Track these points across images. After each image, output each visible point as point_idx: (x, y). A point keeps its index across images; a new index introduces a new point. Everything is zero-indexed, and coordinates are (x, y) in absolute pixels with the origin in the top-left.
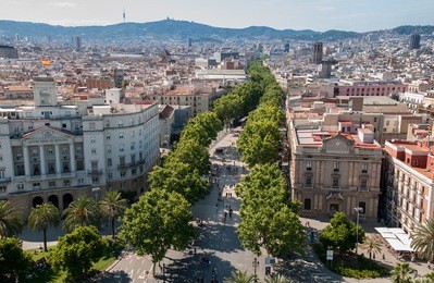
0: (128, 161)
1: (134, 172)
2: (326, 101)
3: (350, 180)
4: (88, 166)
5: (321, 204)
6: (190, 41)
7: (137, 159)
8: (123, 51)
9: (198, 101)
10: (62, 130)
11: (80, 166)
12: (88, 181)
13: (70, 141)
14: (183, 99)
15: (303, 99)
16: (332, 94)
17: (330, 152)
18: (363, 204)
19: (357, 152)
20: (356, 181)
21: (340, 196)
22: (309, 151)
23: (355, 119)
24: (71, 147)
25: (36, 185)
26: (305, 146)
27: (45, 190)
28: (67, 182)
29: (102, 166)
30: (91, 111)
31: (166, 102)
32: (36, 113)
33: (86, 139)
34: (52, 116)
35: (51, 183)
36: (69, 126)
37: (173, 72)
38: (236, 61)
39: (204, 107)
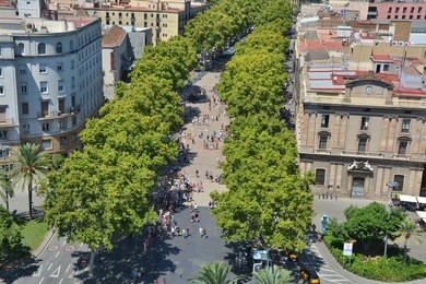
2: (356, 25)
3: (384, 143)
5: (339, 177)
7: (68, 104)
9: (163, 21)
14: (139, 17)
15: (321, 24)
16: (364, 15)
17: (356, 101)
18: (399, 179)
19: (396, 103)
20: (393, 144)
21: (367, 165)
22: (325, 100)
23: (397, 53)
26: (321, 91)
29: (13, 114)
31: (114, 19)
39: (171, 30)
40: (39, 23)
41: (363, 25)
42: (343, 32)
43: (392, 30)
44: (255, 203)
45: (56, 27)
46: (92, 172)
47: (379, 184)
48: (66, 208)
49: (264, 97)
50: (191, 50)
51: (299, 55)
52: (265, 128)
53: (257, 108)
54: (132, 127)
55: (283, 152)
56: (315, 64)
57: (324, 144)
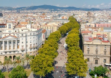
0: (32, 46)
1: (34, 49)
3: (101, 52)
4: (20, 47)
5: (92, 60)
6: (51, 11)
7: (35, 45)
9: (54, 28)
11: (18, 47)
12: (20, 52)
13: (16, 40)
14: (49, 27)
15: (86, 28)
16: (94, 26)
17: (94, 43)
18: (105, 60)
19: (103, 43)
20: (103, 52)
21: (98, 57)
22: (88, 43)
23: (102, 33)
24: (16, 42)
25: (6, 52)
26: (87, 41)
27: (8, 54)
28: (14, 52)
29: (24, 47)
30: (22, 30)
31: (44, 28)
32: (7, 31)
33: (20, 39)
34: (11, 32)
35: (10, 52)
36: (16, 35)
37: (46, 19)
38: (65, 16)
39: (55, 30)
40: (30, 29)
41: (94, 28)
42: (90, 29)
43: (100, 29)
44: (75, 66)
45: (33, 30)
47: (101, 61)
48: (35, 67)
50: (60, 33)
52: (76, 49)
53: (74, 45)
54: (48, 50)
55: (80, 54)
56: (85, 36)
57: (88, 53)
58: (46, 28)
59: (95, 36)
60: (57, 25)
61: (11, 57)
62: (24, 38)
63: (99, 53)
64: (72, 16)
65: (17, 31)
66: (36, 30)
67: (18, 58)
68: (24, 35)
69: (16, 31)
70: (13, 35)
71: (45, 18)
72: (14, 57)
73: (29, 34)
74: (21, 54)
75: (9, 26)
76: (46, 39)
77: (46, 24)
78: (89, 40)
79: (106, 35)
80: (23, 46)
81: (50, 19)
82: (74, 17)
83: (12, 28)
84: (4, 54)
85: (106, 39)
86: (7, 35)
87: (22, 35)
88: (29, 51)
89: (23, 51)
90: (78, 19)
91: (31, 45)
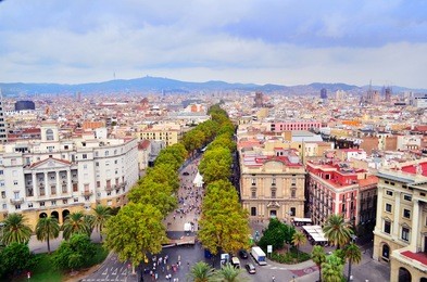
0: (113, 183)
1: (117, 191)
2: (265, 133)
3: (284, 192)
4: (81, 188)
5: (263, 211)
6: (165, 92)
7: (120, 181)
8: (112, 101)
9: (169, 136)
10: (61, 161)
11: (75, 188)
12: (81, 200)
13: (68, 169)
14: (157, 135)
15: (249, 133)
16: (269, 129)
17: (268, 171)
18: (293, 210)
19: (288, 170)
20: (289, 192)
21: (277, 204)
22: (253, 171)
23: (286, 146)
24: (69, 174)
25: (42, 203)
26: (250, 167)
27: (49, 209)
28: (65, 200)
29: (92, 188)
30: (84, 145)
31: (145, 136)
32: (43, 148)
33: (80, 167)
34: (55, 150)
35: (54, 201)
36: (68, 158)
37: (150, 115)
38: (198, 106)
39: (174, 140)
40: (105, 140)
41: (269, 134)
42: (260, 137)
43: (283, 135)
46: (132, 216)
47: (283, 213)
49: (222, 170)
50: (184, 149)
51: (240, 149)
56: (246, 153)
57: (254, 194)
58: (151, 136)
59: (272, 153)
60: (178, 128)
61: (55, 214)
62: (91, 165)
63: (278, 194)
64: (218, 105)
65: (70, 147)
66: (122, 142)
67: (77, 217)
68: (90, 156)
69: (66, 147)
70: (58, 156)
71: (148, 112)
72: (66, 213)
73: (102, 153)
74: (83, 204)
75: (47, 132)
76: (151, 164)
77: (150, 126)
78: (254, 163)
79: (295, 150)
80: (86, 185)
81: (160, 112)
82: (223, 107)
83: (56, 139)
84: (37, 206)
85: (294, 160)
86: (43, 158)
87: (85, 156)
88: (104, 196)
89: (87, 197)
90: (232, 112)
91: (108, 181)
